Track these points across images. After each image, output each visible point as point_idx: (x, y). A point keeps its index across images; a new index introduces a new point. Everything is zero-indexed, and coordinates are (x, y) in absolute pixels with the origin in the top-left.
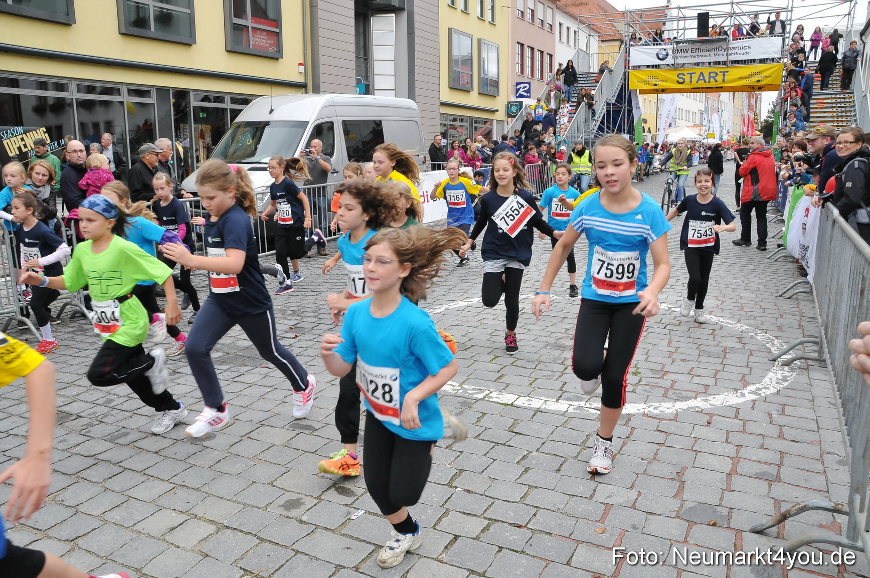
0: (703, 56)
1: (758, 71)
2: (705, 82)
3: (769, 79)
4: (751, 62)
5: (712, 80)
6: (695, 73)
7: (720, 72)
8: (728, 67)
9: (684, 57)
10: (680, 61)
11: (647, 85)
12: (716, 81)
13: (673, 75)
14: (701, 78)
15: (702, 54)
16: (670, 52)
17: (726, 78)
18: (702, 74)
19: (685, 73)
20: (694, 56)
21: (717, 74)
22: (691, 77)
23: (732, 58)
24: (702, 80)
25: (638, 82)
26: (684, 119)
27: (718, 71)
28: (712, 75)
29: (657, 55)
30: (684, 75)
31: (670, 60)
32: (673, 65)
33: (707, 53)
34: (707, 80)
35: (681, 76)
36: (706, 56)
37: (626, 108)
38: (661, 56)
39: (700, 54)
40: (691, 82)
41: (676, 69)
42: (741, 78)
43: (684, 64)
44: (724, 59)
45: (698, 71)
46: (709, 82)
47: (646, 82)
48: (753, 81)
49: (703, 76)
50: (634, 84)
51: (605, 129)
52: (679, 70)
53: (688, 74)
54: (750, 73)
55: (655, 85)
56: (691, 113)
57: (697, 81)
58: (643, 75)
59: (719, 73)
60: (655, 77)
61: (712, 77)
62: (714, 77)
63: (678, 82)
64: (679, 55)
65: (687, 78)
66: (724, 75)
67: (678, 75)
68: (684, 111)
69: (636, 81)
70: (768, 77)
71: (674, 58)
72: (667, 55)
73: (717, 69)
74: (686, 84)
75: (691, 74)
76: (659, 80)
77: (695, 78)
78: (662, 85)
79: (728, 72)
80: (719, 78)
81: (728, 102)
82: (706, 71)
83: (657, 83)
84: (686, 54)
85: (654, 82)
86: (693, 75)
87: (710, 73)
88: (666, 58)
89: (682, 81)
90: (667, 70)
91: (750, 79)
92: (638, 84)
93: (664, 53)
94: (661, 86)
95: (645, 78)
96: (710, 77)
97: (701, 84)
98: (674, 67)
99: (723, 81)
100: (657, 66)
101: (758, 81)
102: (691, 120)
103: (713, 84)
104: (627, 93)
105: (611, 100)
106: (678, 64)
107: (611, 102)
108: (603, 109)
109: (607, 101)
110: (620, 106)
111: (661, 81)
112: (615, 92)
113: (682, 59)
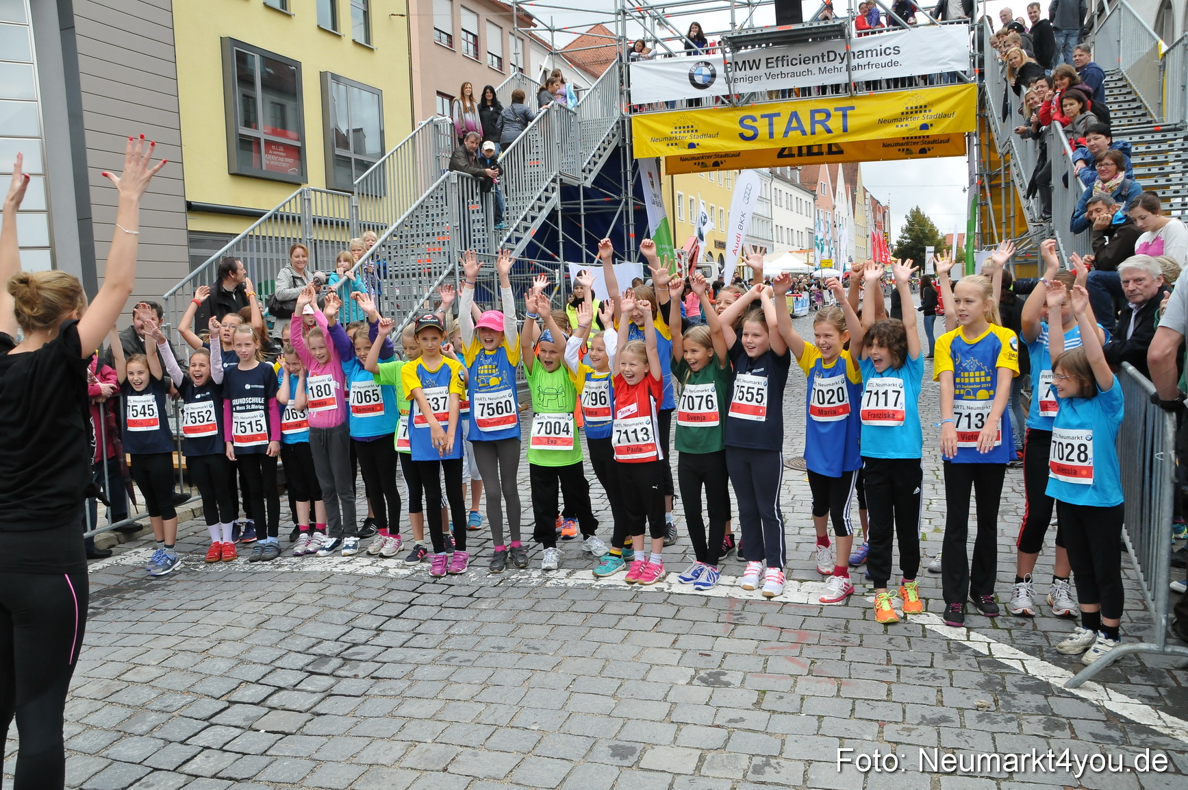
0: (794, 75)
1: (922, 103)
2: (804, 133)
3: (948, 121)
4: (903, 85)
5: (819, 128)
6: (778, 115)
7: (836, 109)
8: (852, 97)
9: (751, 80)
10: (743, 88)
11: (674, 148)
12: (829, 131)
13: (729, 121)
14: (794, 124)
15: (791, 69)
16: (719, 70)
17: (851, 122)
18: (794, 115)
19: (757, 114)
20: (773, 76)
21: (829, 115)
22: (771, 124)
23: (861, 76)
24: (795, 129)
25: (653, 140)
26: (785, 241)
27: (830, 107)
28: (818, 117)
29: (691, 77)
30: (754, 120)
31: (720, 88)
32: (726, 97)
33: (803, 67)
34: (808, 128)
35: (748, 122)
36: (801, 74)
37: (631, 202)
38: (699, 79)
39: (786, 69)
40: (771, 135)
41: (735, 107)
42: (883, 122)
43: (753, 94)
44: (841, 78)
45: (785, 108)
46: (813, 133)
47: (671, 141)
48: (911, 126)
49: (798, 121)
50: (644, 147)
51: (584, 250)
52: (743, 109)
53: (763, 116)
54: (904, 110)
55: (692, 146)
56: (795, 232)
57: (786, 133)
58: (663, 124)
59: (832, 112)
60: (690, 129)
61: (819, 122)
62: (822, 122)
63: (742, 136)
64: (739, 74)
65: (762, 126)
66: (845, 116)
67: (741, 121)
68: (785, 229)
69: (647, 137)
70: (945, 116)
71: (728, 82)
72: (714, 76)
73: (829, 103)
74: (763, 141)
75: (770, 116)
76: (699, 134)
77: (780, 126)
78: (707, 145)
79: (853, 108)
80: (835, 123)
82: (804, 107)
83: (695, 141)
84: (754, 72)
85: (689, 140)
86: (775, 119)
87: (813, 112)
88: (712, 83)
89: (750, 133)
90: (715, 110)
91: (904, 123)
92: (653, 145)
93: (706, 71)
94: (704, 147)
95: (667, 130)
96: (813, 122)
97: (796, 140)
98: (729, 101)
99: (845, 130)
100: (694, 103)
101: (924, 127)
102: (796, 244)
103: (821, 138)
104: (629, 167)
105: (578, 179)
106: (739, 96)
107: (575, 183)
108: (547, 199)
109: (561, 180)
110: (616, 197)
111: (704, 135)
112: (589, 163)
113: (746, 84)
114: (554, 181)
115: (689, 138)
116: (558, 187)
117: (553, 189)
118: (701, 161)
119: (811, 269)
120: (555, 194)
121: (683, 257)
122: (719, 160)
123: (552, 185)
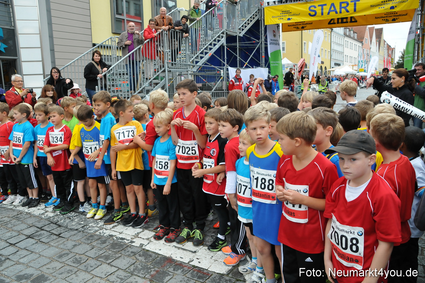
2: (337, 13)
13: (304, 8)
18: (332, 5)
22: (322, 9)
24: (333, 11)
25: (273, 17)
26: (349, 61)
34: (338, 11)
37: (263, 43)
40: (322, 14)
45: (328, 2)
46: (341, 13)
47: (280, 17)
49: (334, 7)
50: (269, 20)
52: (310, 3)
53: (319, 6)
55: (289, 19)
56: (353, 58)
57: (329, 13)
58: (277, 10)
60: (288, 12)
61: (343, 7)
63: (310, 15)
67: (310, 8)
68: (349, 57)
69: (270, 16)
74: (319, 16)
75: (322, 6)
76: (292, 14)
77: (326, 10)
81: (376, 52)
83: (290, 17)
85: (287, 17)
86: (324, 7)
89: (313, 13)
90: (299, 4)
92: (272, 19)
94: (295, 20)
95: (279, 13)
97: (333, 16)
102: (353, 62)
104: (263, 28)
105: (236, 33)
107: (235, 35)
108: (219, 41)
109: (226, 33)
110: (258, 41)
111: (294, 15)
112: (243, 26)
114: (223, 33)
116: (225, 36)
117: (222, 37)
118: (296, 26)
119: (355, 72)
120: (223, 39)
121: (295, 66)
122: (304, 26)
123: (222, 35)
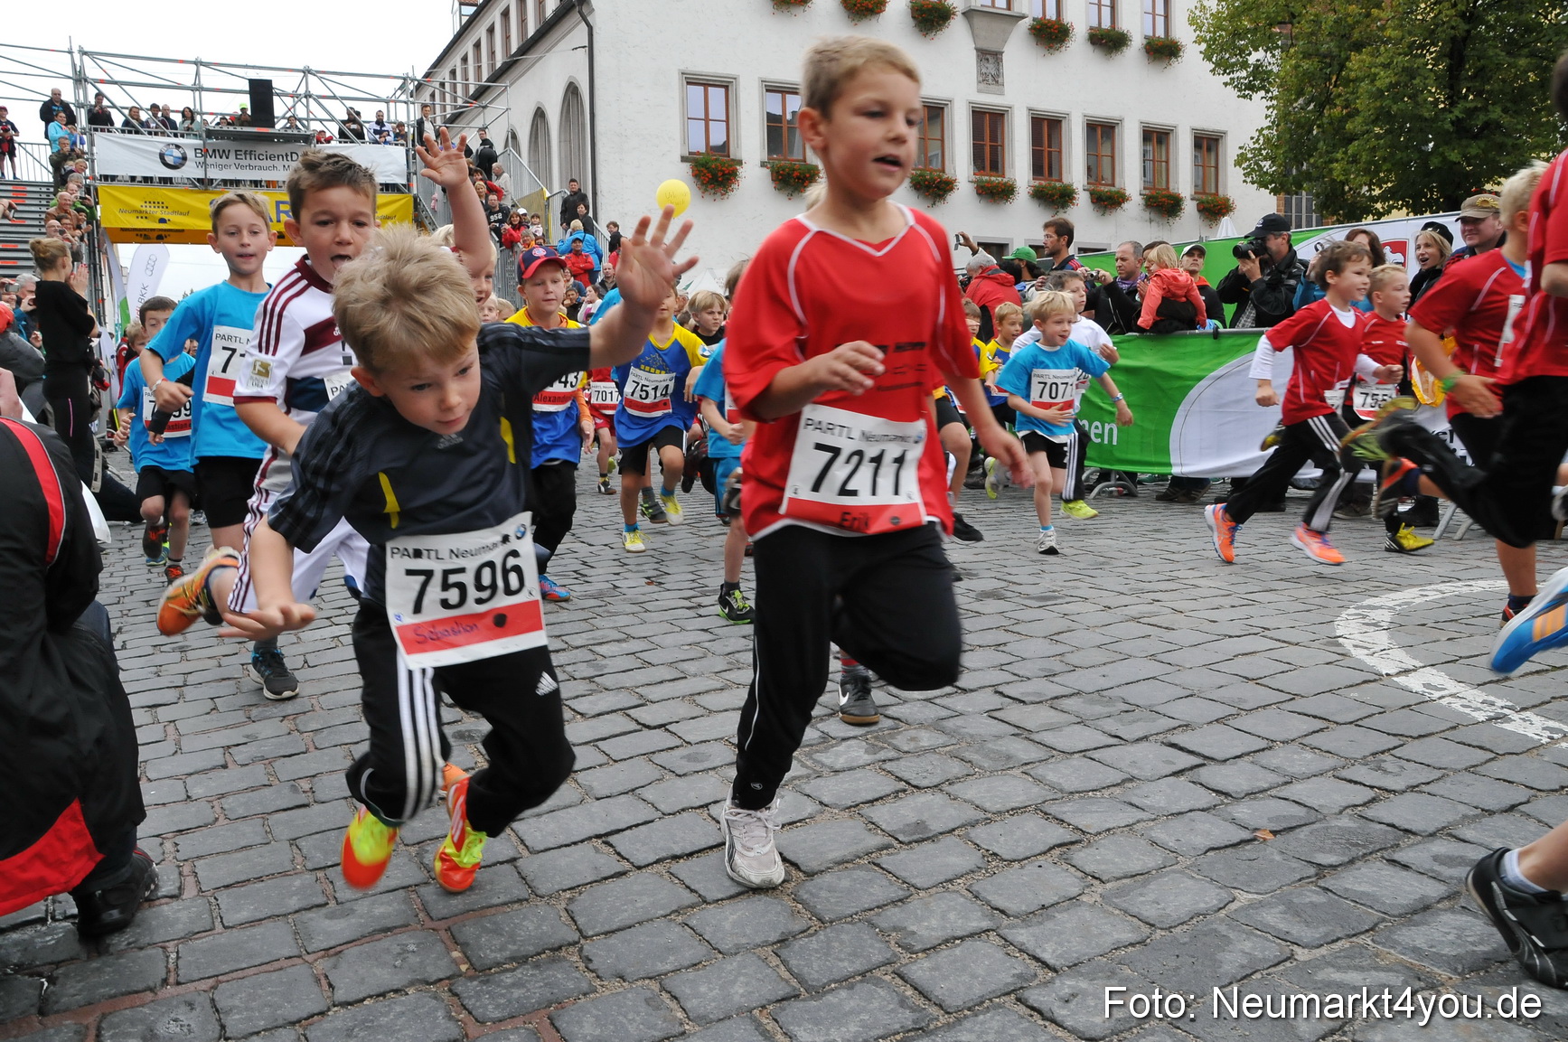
0: (261, 168)
9: (222, 167)
10: (215, 174)
11: (143, 221)
13: (200, 202)
15: (258, 163)
16: (190, 154)
20: (242, 167)
25: (121, 211)
29: (162, 156)
31: (191, 171)
32: (198, 180)
33: (269, 163)
36: (267, 168)
38: (170, 160)
39: (253, 163)
41: (206, 191)
43: (222, 180)
47: (141, 214)
50: (114, 217)
52: (212, 193)
55: (162, 221)
58: (132, 197)
60: (161, 205)
64: (210, 161)
69: (112, 207)
70: (388, 218)
71: (200, 167)
72: (184, 158)
76: (170, 210)
78: (177, 221)
83: (166, 217)
84: (224, 161)
87: (278, 203)
88: (183, 165)
90: (186, 191)
92: (120, 215)
93: (177, 153)
94: (175, 223)
95: (137, 204)
96: (278, 211)
98: (205, 184)
106: (211, 181)
111: (175, 212)
113: (217, 170)
115: (160, 214)
122: (163, 233)
